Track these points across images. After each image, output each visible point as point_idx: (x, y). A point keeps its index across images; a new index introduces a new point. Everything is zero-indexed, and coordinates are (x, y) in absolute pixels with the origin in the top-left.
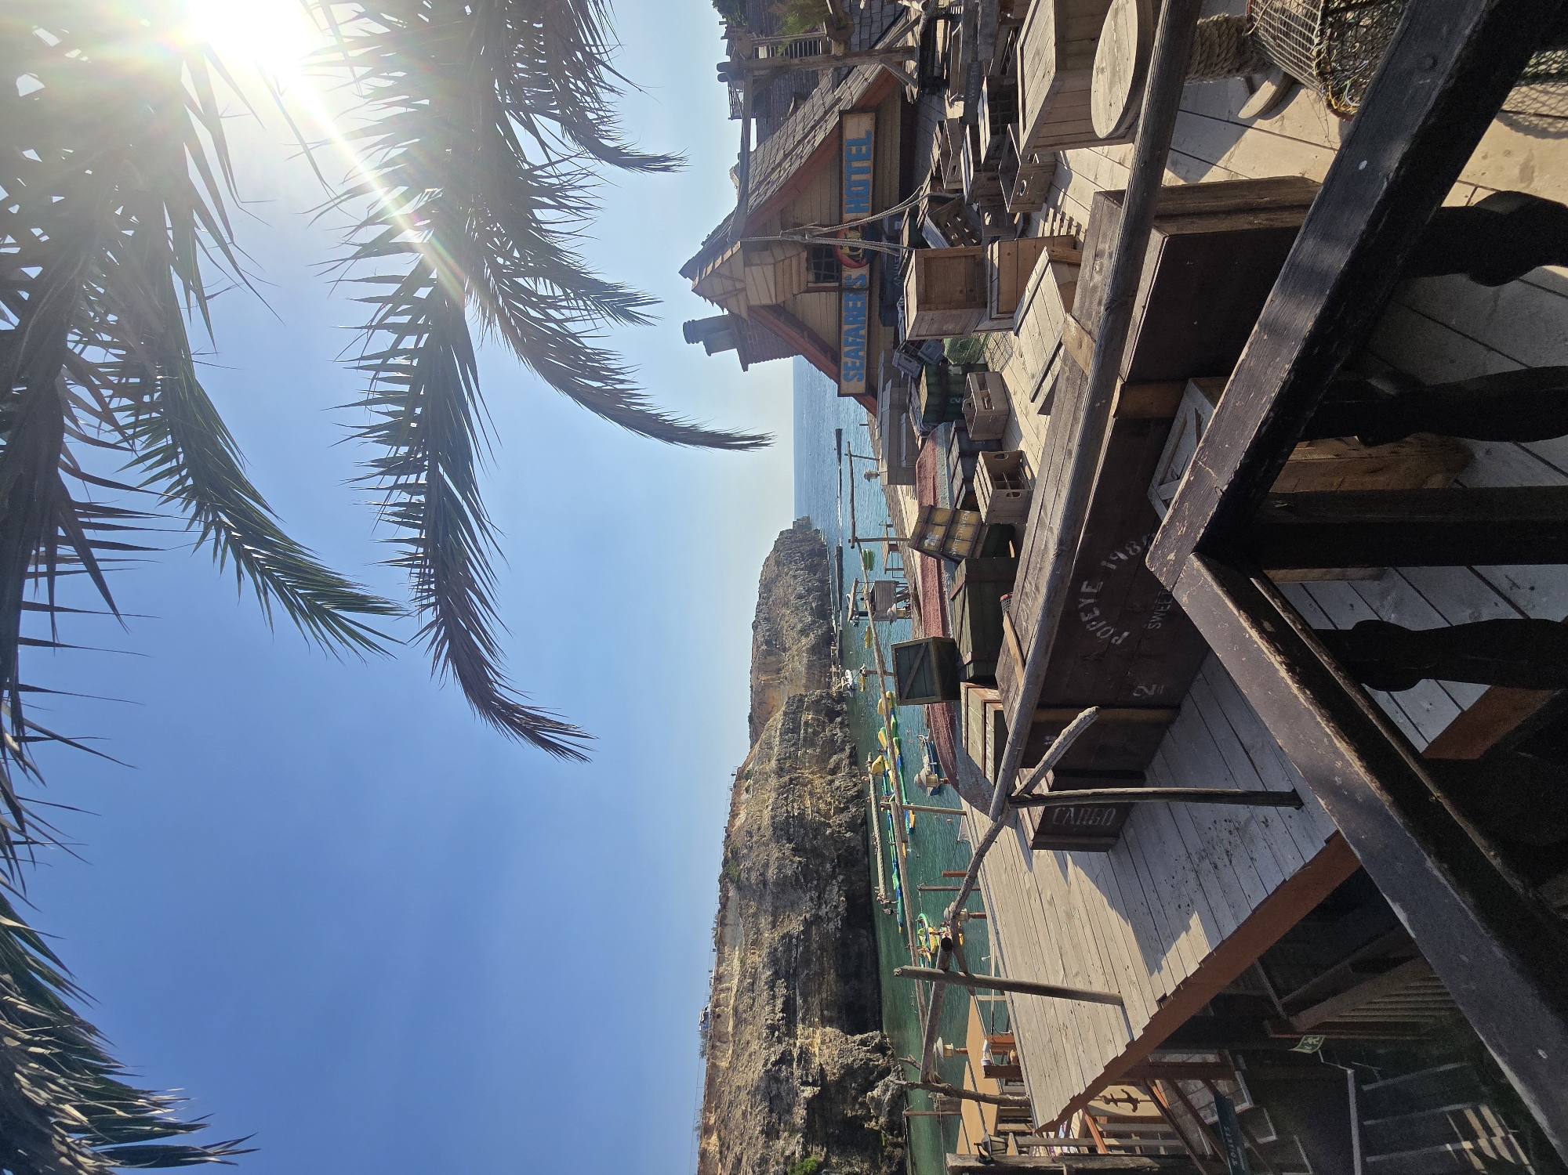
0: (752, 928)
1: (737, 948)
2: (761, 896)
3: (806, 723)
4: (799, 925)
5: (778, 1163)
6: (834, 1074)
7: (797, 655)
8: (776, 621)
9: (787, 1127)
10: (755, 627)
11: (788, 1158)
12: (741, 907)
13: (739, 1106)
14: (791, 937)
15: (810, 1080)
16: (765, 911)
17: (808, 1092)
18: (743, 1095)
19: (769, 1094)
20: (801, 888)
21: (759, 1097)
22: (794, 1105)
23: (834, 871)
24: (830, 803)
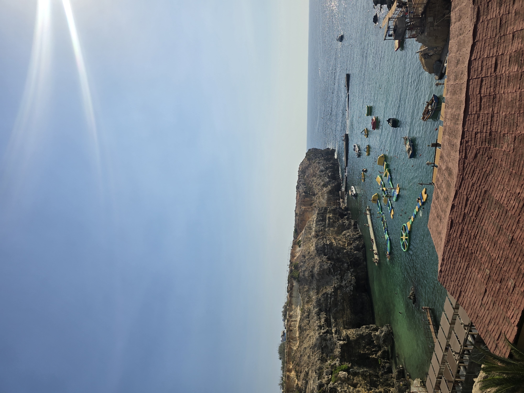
0: (306, 296)
1: (298, 306)
2: (311, 282)
3: (329, 218)
4: (331, 289)
5: (327, 368)
6: (354, 338)
7: (322, 196)
8: (309, 184)
9: (331, 357)
10: (298, 188)
11: (333, 365)
12: (300, 289)
13: (305, 355)
14: (327, 294)
15: (342, 339)
16: (313, 289)
17: (341, 342)
18: (308, 350)
19: (321, 347)
20: (332, 274)
21: (316, 349)
22: (334, 349)
23: (348, 267)
24: (345, 242)
